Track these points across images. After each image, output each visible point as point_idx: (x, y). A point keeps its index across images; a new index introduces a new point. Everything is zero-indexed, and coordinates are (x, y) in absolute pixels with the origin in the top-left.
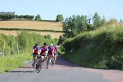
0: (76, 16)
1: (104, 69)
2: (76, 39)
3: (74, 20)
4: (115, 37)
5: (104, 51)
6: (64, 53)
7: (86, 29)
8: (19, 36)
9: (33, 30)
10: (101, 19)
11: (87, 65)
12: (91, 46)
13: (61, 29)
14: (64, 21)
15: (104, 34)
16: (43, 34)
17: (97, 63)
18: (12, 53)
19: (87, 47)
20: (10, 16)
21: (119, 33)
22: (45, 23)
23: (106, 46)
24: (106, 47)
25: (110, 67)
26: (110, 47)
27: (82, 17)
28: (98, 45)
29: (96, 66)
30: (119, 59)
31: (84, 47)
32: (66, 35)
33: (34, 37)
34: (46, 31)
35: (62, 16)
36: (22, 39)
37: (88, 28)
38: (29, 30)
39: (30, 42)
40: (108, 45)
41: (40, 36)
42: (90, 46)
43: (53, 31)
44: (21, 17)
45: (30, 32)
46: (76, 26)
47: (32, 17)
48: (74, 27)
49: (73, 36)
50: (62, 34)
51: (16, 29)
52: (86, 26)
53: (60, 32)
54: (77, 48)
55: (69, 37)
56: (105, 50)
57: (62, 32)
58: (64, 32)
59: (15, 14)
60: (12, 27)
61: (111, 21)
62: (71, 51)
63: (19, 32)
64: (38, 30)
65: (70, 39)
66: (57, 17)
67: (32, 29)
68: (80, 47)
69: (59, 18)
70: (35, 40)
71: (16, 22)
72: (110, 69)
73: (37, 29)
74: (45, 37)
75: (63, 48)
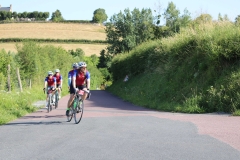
0: (131, 10)
1: (196, 112)
2: (134, 56)
3: (128, 18)
4: (214, 48)
5: (193, 77)
6: (110, 83)
7: (152, 36)
8: (20, 54)
9: (47, 41)
10: (182, 14)
11: (160, 107)
12: (167, 67)
13: (103, 37)
14: (108, 21)
15: (192, 43)
16: (68, 47)
17: (180, 101)
18: (7, 87)
19: (158, 69)
20: (2, 14)
21: (223, 40)
22: (71, 25)
23: (197, 67)
24: (197, 69)
25: (207, 108)
26: (205, 68)
27: (143, 12)
28: (180, 65)
29: (178, 108)
30: (224, 92)
31: (152, 71)
32: (113, 47)
33: (51, 54)
34: (73, 41)
35: (104, 11)
36: (27, 58)
37: (155, 34)
38: (39, 41)
39: (43, 64)
40: (200, 65)
41: (63, 51)
42: (163, 68)
43: (86, 42)
44: (22, 16)
45: (42, 45)
46: (133, 30)
47: (45, 16)
48: (129, 31)
49: (128, 49)
50: (104, 47)
51: (15, 40)
52: (151, 30)
53: (101, 42)
54: (137, 73)
55: (119, 51)
56: (195, 75)
57: (105, 42)
58: (109, 42)
59: (12, 11)
60: (6, 37)
61: (201, 18)
62: (126, 80)
63: (21, 45)
64: (58, 41)
65: (122, 56)
66: (95, 13)
67: (45, 38)
68: (143, 70)
69: (98, 16)
70: (52, 60)
71: (14, 25)
72: (207, 112)
73: (56, 38)
74: (72, 53)
75: (108, 73)
